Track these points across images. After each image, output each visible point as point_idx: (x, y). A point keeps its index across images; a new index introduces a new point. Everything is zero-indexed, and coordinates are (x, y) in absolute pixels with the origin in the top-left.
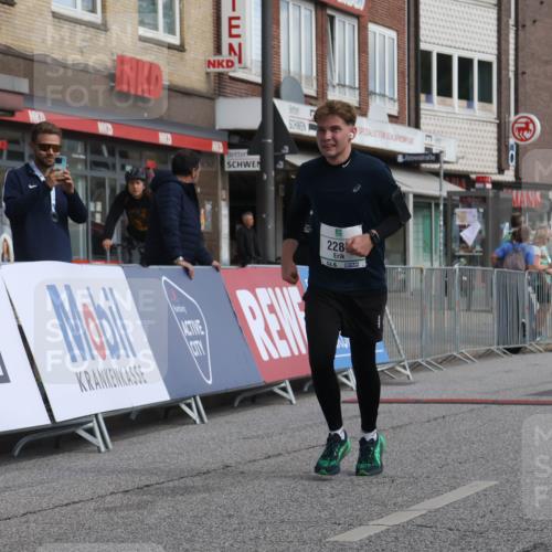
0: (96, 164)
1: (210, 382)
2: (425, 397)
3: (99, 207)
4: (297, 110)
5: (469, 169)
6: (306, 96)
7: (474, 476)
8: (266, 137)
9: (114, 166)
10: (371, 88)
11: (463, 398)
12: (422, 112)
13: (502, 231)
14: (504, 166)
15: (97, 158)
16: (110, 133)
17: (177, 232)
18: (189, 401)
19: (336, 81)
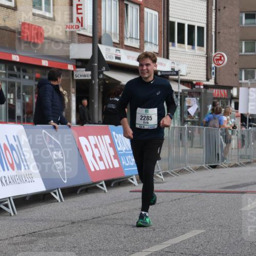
0: (11, 75)
1: (65, 182)
2: (170, 189)
3: (12, 96)
4: (109, 50)
5: (192, 79)
6: (114, 43)
7: (194, 227)
8: (94, 63)
9: (20, 76)
10: (145, 39)
11: (188, 189)
12: (170, 51)
13: (208, 109)
14: (209, 77)
15: (12, 72)
17: (50, 109)
18: (55, 191)
19: (129, 36)
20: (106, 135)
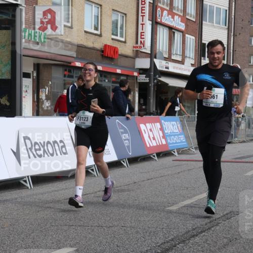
1: (130, 154)
4: (161, 62)
6: (165, 58)
8: (151, 72)
10: (186, 55)
12: (202, 63)
16: (101, 69)
18: (124, 160)
19: (174, 53)
20: (157, 122)
